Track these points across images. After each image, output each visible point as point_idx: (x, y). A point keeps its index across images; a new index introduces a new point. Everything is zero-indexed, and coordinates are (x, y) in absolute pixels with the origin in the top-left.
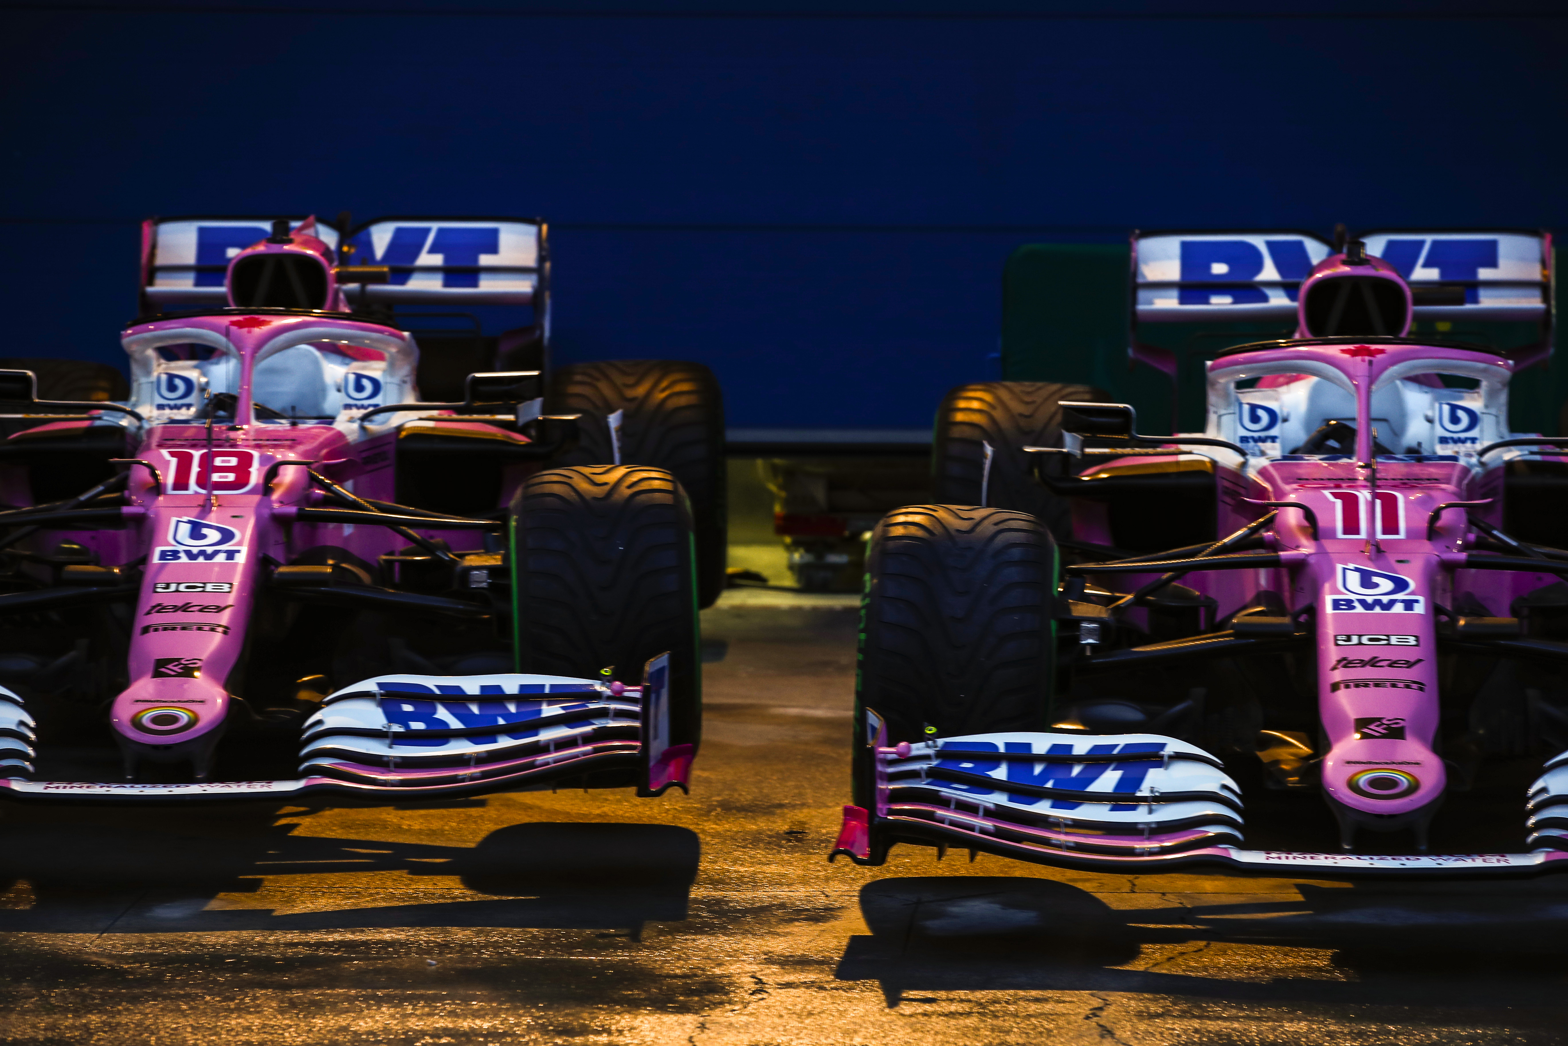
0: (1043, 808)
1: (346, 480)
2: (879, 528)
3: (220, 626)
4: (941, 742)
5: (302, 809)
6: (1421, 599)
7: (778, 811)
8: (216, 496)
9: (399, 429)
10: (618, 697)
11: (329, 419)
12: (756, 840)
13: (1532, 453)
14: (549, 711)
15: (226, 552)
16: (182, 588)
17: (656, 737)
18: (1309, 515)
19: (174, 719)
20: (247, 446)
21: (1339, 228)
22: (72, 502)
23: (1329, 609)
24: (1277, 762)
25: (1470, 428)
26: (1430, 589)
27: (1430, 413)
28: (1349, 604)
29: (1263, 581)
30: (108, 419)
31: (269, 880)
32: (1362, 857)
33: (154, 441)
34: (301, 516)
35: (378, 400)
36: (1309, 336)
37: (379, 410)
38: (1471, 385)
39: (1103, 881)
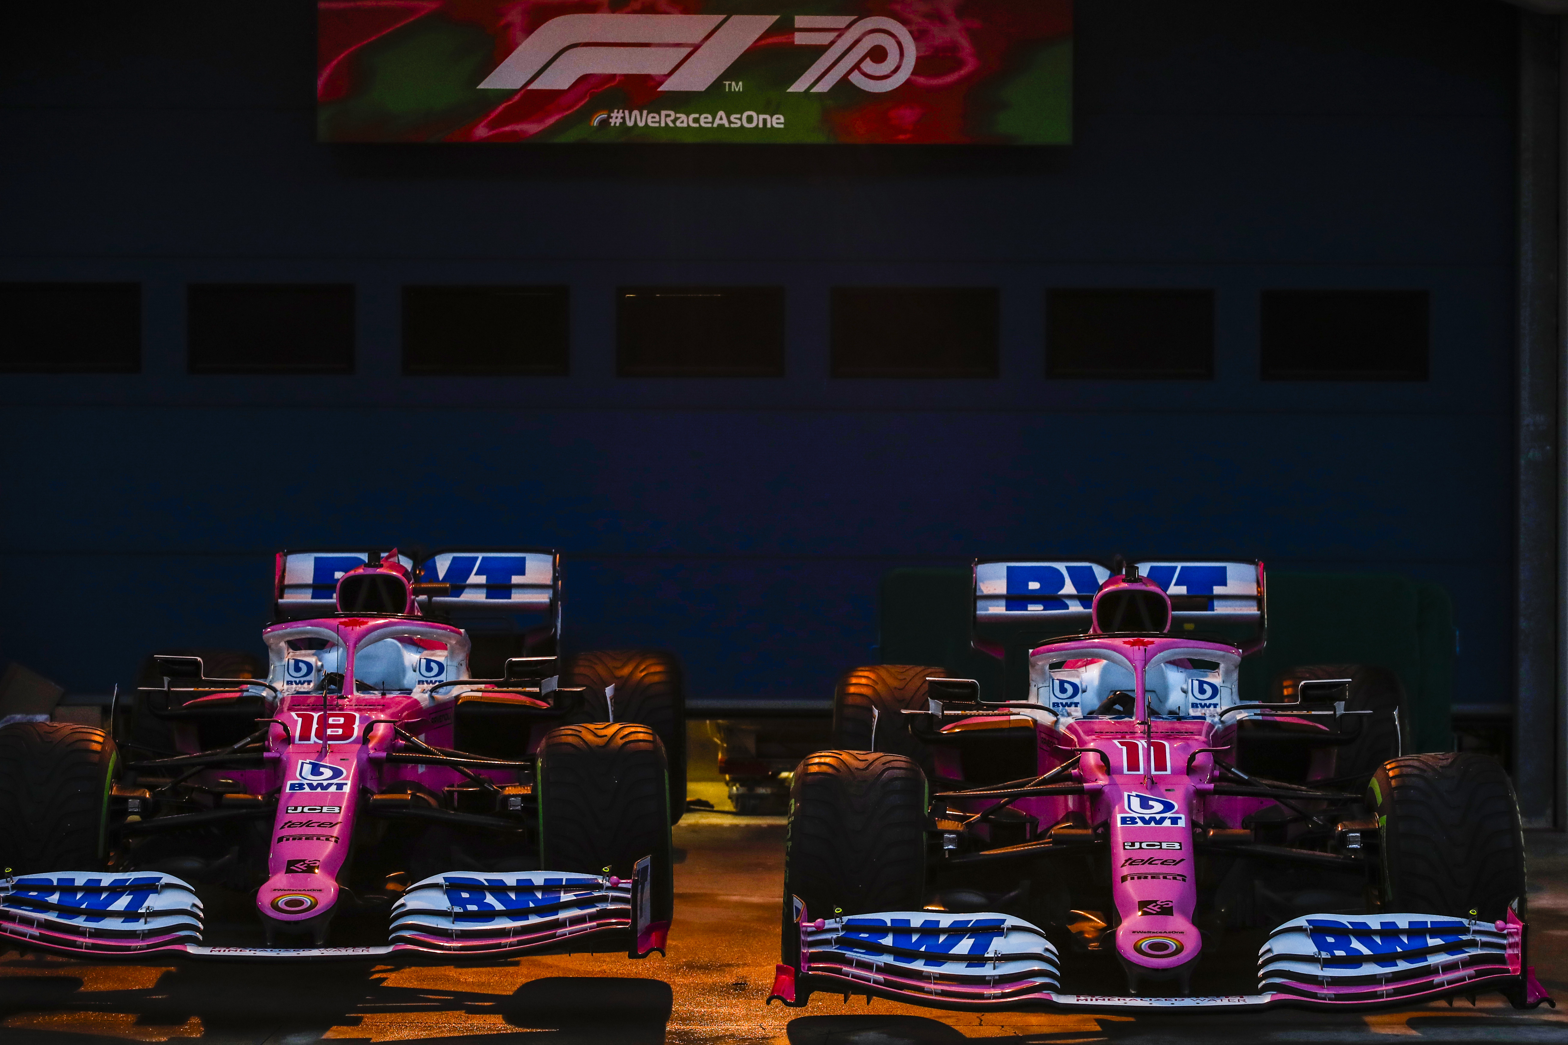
0: (918, 965)
1: (421, 734)
2: (800, 768)
3: (332, 837)
4: (845, 919)
5: (389, 967)
6: (1183, 816)
7: (727, 969)
8: (329, 745)
9: (457, 697)
10: (615, 887)
11: (409, 691)
12: (712, 989)
13: (1255, 714)
14: (565, 897)
15: (336, 784)
16: (306, 810)
17: (641, 916)
18: (1104, 757)
19: (301, 903)
20: (351, 710)
21: (1118, 557)
22: (229, 749)
23: (1119, 824)
24: (1082, 933)
25: (1213, 696)
26: (1189, 811)
27: (1185, 687)
28: (1133, 820)
29: (1070, 804)
30: (253, 691)
31: (367, 1018)
32: (1143, 999)
33: (286, 707)
34: (389, 759)
35: (442, 677)
36: (1099, 632)
37: (442, 685)
38: (1213, 666)
39: (959, 1018)
